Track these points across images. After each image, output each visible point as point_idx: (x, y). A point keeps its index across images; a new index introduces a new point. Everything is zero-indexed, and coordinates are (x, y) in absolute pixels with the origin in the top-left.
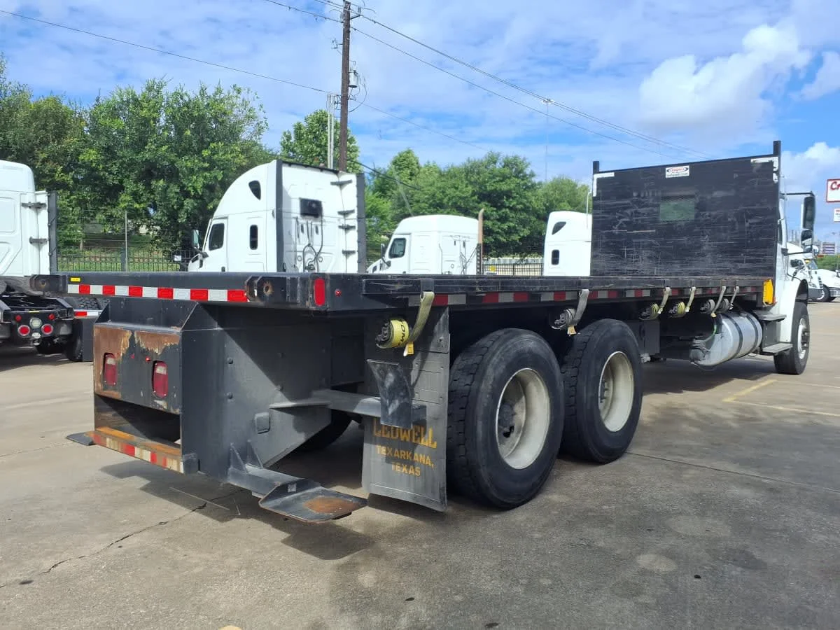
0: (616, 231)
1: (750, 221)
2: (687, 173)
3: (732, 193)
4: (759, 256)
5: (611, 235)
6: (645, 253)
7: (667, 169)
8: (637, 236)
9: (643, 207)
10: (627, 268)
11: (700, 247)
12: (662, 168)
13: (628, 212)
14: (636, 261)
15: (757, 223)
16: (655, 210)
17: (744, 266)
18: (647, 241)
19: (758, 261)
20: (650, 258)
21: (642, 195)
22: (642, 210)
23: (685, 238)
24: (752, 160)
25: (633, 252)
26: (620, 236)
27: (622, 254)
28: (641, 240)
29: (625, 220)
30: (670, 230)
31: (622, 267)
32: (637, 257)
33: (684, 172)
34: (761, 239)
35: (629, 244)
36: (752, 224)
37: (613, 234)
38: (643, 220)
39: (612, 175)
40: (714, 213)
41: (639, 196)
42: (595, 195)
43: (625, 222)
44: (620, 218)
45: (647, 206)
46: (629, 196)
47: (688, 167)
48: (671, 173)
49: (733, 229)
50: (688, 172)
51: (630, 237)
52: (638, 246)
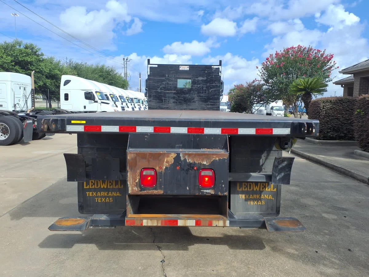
0: (159, 91)
2: (188, 69)
3: (205, 78)
4: (214, 103)
5: (157, 92)
6: (172, 100)
7: (180, 66)
8: (168, 93)
9: (171, 81)
10: (164, 106)
11: (194, 99)
12: (178, 66)
13: (164, 83)
14: (168, 104)
15: (214, 91)
16: (175, 83)
17: (209, 106)
18: (172, 95)
19: (214, 105)
20: (174, 102)
21: (170, 76)
22: (170, 83)
23: (188, 95)
24: (212, 67)
25: (167, 100)
26: (161, 93)
27: (162, 100)
28: (170, 95)
29: (162, 86)
30: (182, 91)
31: (162, 106)
32: (169, 102)
33: (187, 68)
34: (215, 96)
35: (165, 96)
36: (212, 91)
38: (170, 87)
39: (157, 66)
40: (198, 86)
41: (168, 76)
42: (149, 74)
44: (160, 85)
45: (172, 81)
46: (164, 76)
47: (188, 66)
48: (181, 68)
49: (206, 92)
50: (188, 68)
51: (165, 93)
52: (169, 97)
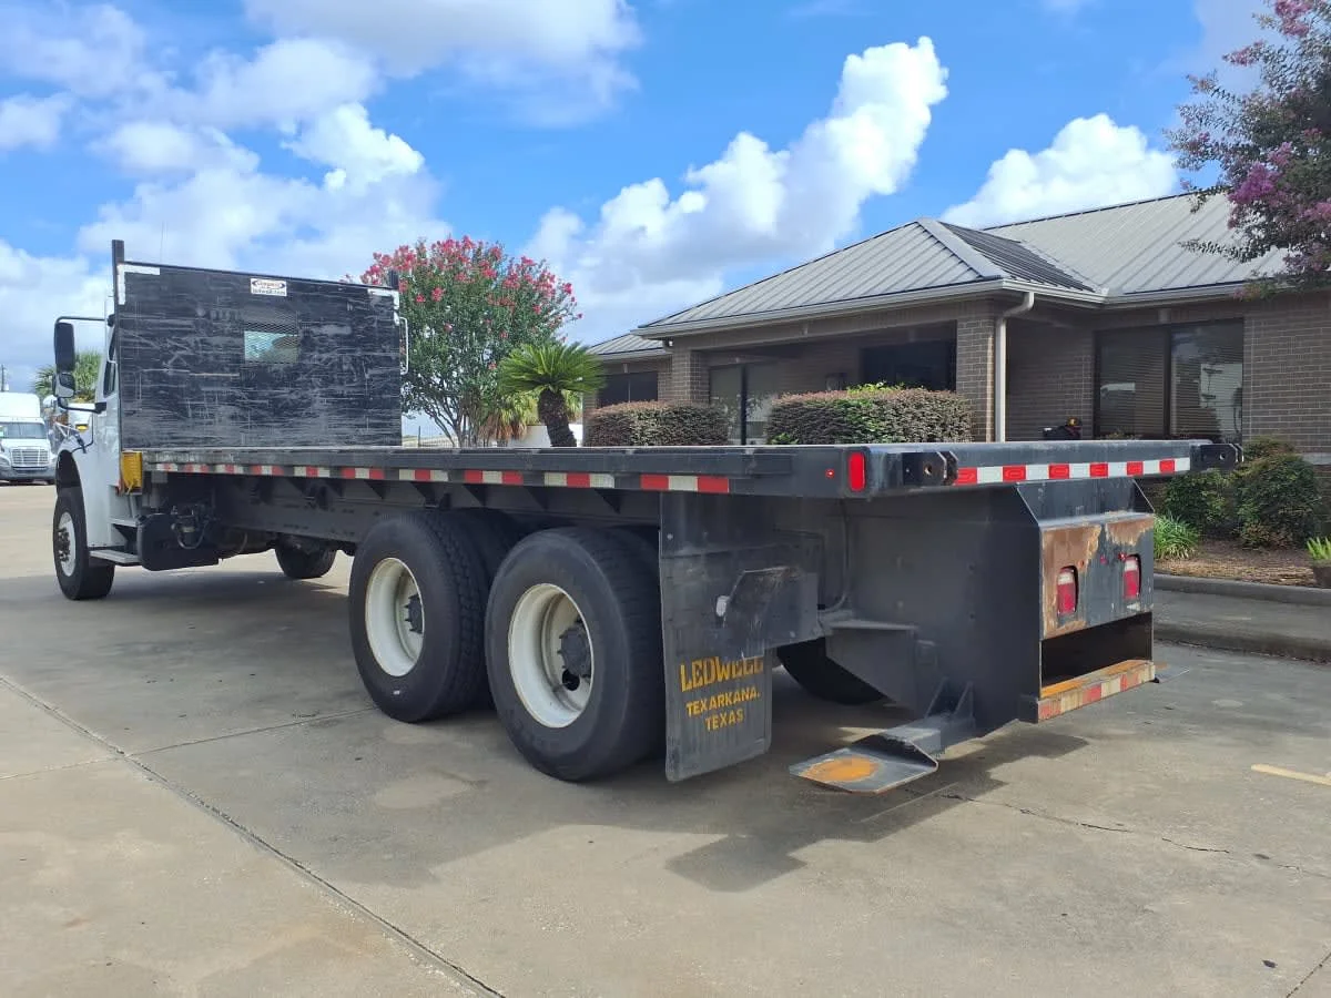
0: (170, 372)
1: (370, 372)
2: (283, 292)
3: (346, 331)
4: (384, 418)
5: (161, 377)
6: (225, 410)
7: (253, 280)
8: (208, 382)
9: (215, 334)
10: (195, 434)
11: (309, 404)
12: (246, 278)
13: (191, 339)
14: (210, 423)
15: (381, 376)
16: (237, 341)
17: (368, 431)
18: (226, 390)
19: (384, 425)
20: (232, 417)
21: (213, 315)
22: (216, 340)
23: (286, 390)
24: (369, 290)
25: (203, 409)
26: (177, 379)
27: (183, 411)
28: (215, 389)
29: (183, 352)
30: (258, 376)
31: (186, 433)
32: (212, 416)
33: (279, 290)
34: (384, 396)
35: (195, 394)
36: (374, 376)
37: (164, 376)
38: (217, 357)
39: (156, 272)
40: (325, 356)
41: (207, 315)
42: (122, 301)
43: (187, 358)
44: (176, 348)
45: (222, 333)
46: (187, 312)
47: (285, 283)
48: (259, 288)
49: (351, 381)
50: (285, 289)
51: (194, 382)
52: (211, 398)
